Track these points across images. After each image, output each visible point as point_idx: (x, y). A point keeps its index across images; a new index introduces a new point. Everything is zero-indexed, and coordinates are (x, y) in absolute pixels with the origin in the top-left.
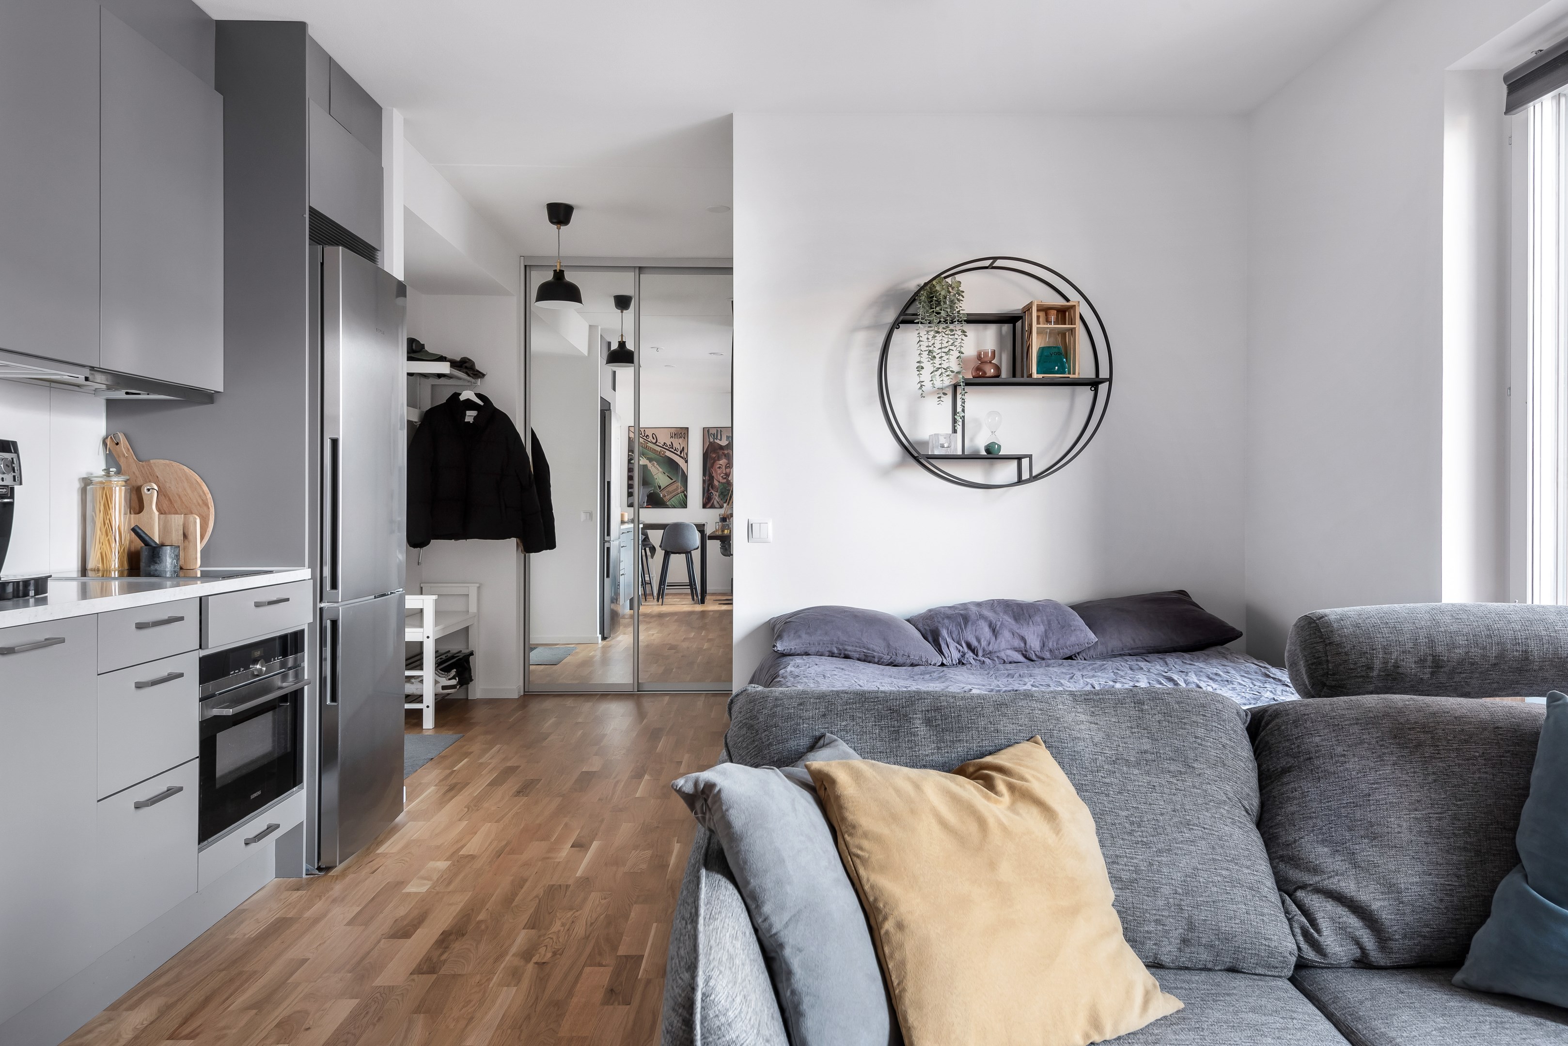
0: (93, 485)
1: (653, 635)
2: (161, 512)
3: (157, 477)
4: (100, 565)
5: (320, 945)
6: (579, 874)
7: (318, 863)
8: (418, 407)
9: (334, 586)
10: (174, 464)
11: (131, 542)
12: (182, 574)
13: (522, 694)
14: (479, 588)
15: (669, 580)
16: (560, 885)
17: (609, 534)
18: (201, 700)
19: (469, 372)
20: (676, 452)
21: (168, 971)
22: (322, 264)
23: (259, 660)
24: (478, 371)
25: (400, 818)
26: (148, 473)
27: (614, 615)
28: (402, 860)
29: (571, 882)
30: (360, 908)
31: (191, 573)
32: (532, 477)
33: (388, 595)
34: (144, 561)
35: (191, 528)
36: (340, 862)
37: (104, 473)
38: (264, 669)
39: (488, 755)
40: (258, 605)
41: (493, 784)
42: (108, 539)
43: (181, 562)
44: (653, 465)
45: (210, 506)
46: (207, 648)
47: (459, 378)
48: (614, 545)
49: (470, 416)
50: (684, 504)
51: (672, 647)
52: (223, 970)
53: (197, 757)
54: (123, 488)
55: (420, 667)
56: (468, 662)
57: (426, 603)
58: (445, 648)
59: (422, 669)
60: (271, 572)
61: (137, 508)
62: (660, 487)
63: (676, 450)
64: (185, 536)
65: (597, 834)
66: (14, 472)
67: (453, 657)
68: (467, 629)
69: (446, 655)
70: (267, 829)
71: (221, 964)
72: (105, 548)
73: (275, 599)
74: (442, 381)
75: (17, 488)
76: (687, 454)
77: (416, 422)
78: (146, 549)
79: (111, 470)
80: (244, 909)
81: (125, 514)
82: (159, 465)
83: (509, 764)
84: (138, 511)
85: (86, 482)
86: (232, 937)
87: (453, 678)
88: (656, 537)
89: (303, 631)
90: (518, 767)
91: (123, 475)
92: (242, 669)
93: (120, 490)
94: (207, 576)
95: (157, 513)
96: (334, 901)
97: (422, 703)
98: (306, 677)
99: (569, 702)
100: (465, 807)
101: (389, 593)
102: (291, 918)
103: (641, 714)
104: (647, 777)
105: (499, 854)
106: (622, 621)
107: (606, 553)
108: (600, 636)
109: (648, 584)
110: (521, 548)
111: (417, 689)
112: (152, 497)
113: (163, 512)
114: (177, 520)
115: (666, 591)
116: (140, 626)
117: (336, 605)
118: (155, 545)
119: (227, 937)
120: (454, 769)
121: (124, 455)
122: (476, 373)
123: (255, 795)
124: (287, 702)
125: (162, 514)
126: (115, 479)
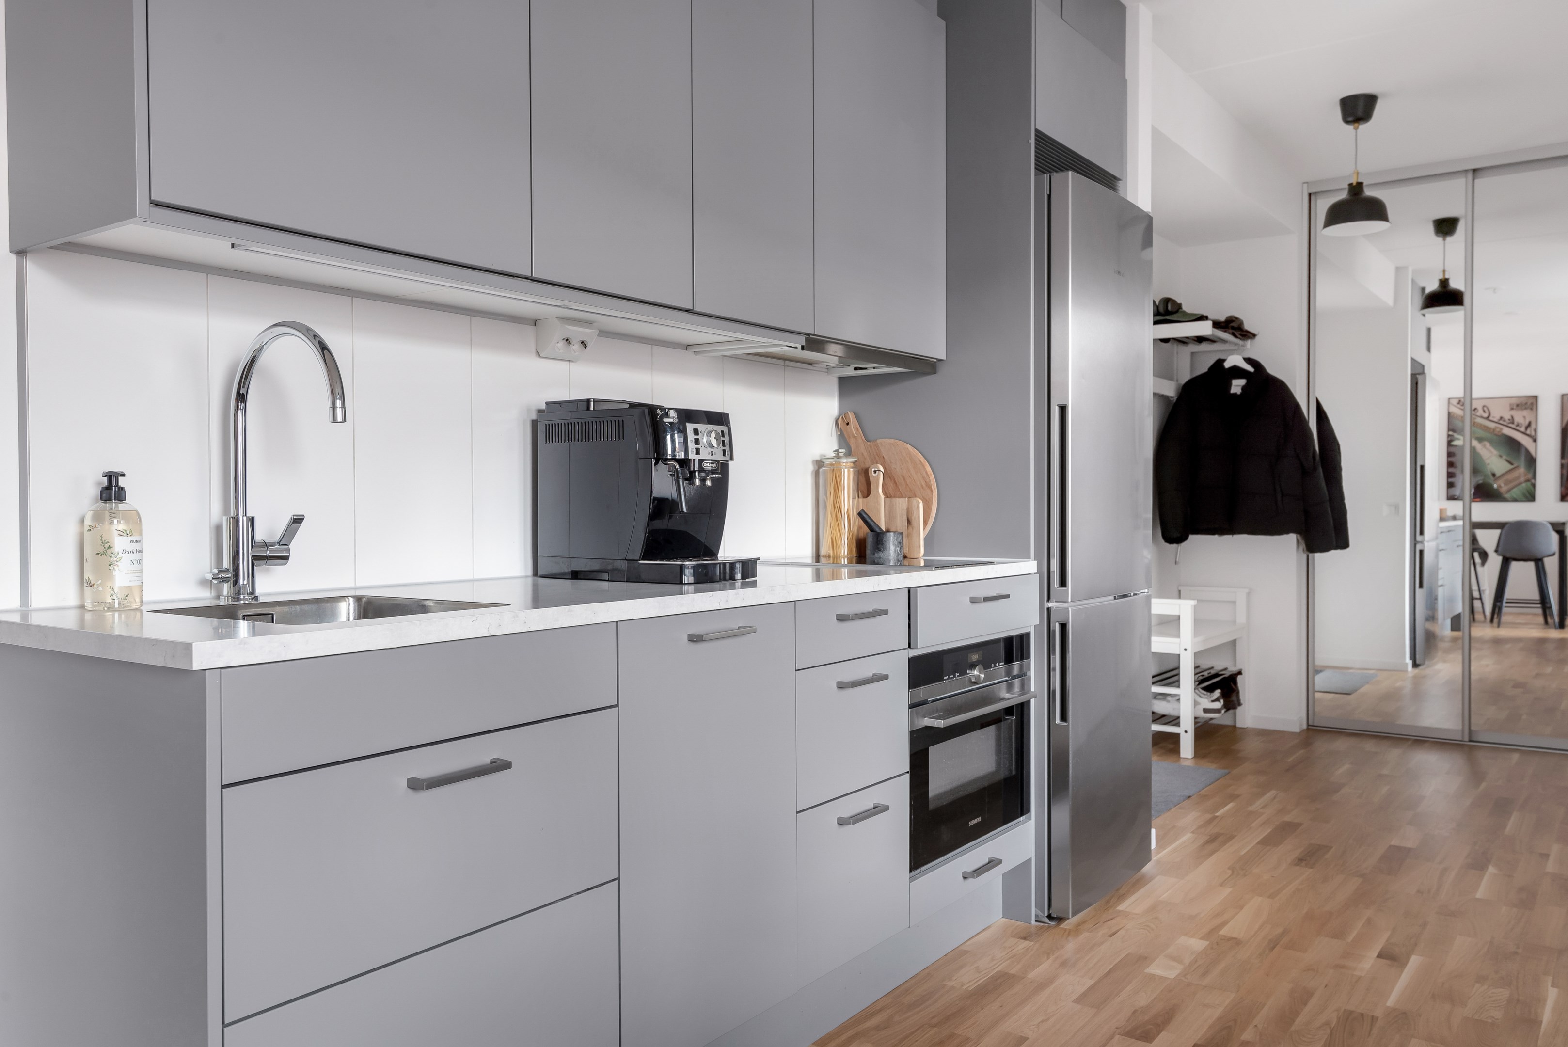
0: (825, 467)
1: (1487, 666)
2: (887, 495)
3: (884, 458)
4: (831, 552)
5: (1042, 1021)
6: (1391, 1002)
7: (1049, 909)
8: (1175, 379)
9: (1063, 582)
10: (899, 442)
11: (860, 528)
12: (905, 562)
13: (1305, 727)
14: (1249, 594)
15: (1509, 594)
16: (1362, 1015)
17: (1422, 533)
18: (911, 707)
19: (1236, 333)
20: (1518, 428)
21: (880, 1010)
22: (1049, 196)
23: (977, 665)
24: (1247, 331)
25: (1148, 868)
26: (875, 454)
27: (1431, 638)
28: (1147, 926)
29: (1378, 1012)
30: (1092, 982)
31: (915, 562)
32: (1318, 458)
33: (1130, 596)
34: (869, 548)
35: (915, 512)
36: (1074, 914)
37: (834, 455)
38: (982, 676)
39: (1260, 803)
40: (974, 601)
41: (1265, 842)
42: (838, 524)
43: (906, 550)
44: (1484, 446)
45: (933, 488)
46: (916, 647)
47: (1224, 341)
48: (1429, 544)
49: (1237, 386)
50: (1530, 496)
51: (1517, 685)
52: (935, 1026)
53: (908, 772)
54: (851, 469)
55: (1176, 683)
56: (1235, 683)
57: (1184, 608)
58: (1206, 664)
59: (1179, 687)
60: (991, 563)
61: (866, 492)
62: (1494, 475)
63: (1518, 425)
64: (909, 522)
65: (1416, 945)
66: (724, 445)
67: (1216, 675)
68: (1234, 642)
69: (1209, 671)
70: (989, 863)
71: (933, 1017)
72: (835, 533)
73: (994, 595)
74: (1204, 347)
75: (730, 463)
76: (1536, 431)
77: (1172, 397)
78: (871, 534)
79: (840, 451)
80: (965, 951)
81: (854, 498)
82: (885, 443)
83: (1287, 818)
84: (866, 495)
85: (819, 464)
86: (950, 984)
87: (1217, 700)
88: (1488, 539)
89: (1028, 634)
90: (1300, 825)
91: (852, 456)
92: (957, 674)
93: (849, 471)
94: (930, 566)
95: (883, 497)
96: (1064, 964)
97: (1179, 726)
98: (1033, 689)
99: (1369, 746)
100: (1229, 868)
101: (1132, 594)
102: (1014, 976)
103: (1476, 776)
104: (1491, 870)
105: (1273, 945)
106: (1442, 645)
107: (1418, 557)
108: (1409, 662)
109: (1477, 599)
110: (1303, 546)
111: (1174, 709)
112: (878, 480)
113: (889, 496)
114: (901, 504)
115: (1504, 610)
116: (842, 618)
117: (1066, 605)
118: (879, 531)
119: (944, 983)
120: (1217, 814)
121: (854, 435)
122: (1244, 333)
123: (975, 821)
124: (1012, 715)
125: (888, 497)
126: (844, 460)
